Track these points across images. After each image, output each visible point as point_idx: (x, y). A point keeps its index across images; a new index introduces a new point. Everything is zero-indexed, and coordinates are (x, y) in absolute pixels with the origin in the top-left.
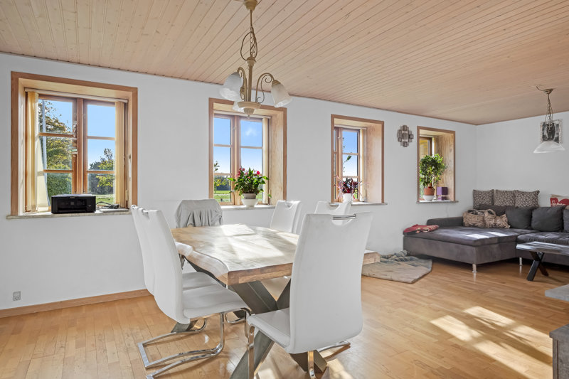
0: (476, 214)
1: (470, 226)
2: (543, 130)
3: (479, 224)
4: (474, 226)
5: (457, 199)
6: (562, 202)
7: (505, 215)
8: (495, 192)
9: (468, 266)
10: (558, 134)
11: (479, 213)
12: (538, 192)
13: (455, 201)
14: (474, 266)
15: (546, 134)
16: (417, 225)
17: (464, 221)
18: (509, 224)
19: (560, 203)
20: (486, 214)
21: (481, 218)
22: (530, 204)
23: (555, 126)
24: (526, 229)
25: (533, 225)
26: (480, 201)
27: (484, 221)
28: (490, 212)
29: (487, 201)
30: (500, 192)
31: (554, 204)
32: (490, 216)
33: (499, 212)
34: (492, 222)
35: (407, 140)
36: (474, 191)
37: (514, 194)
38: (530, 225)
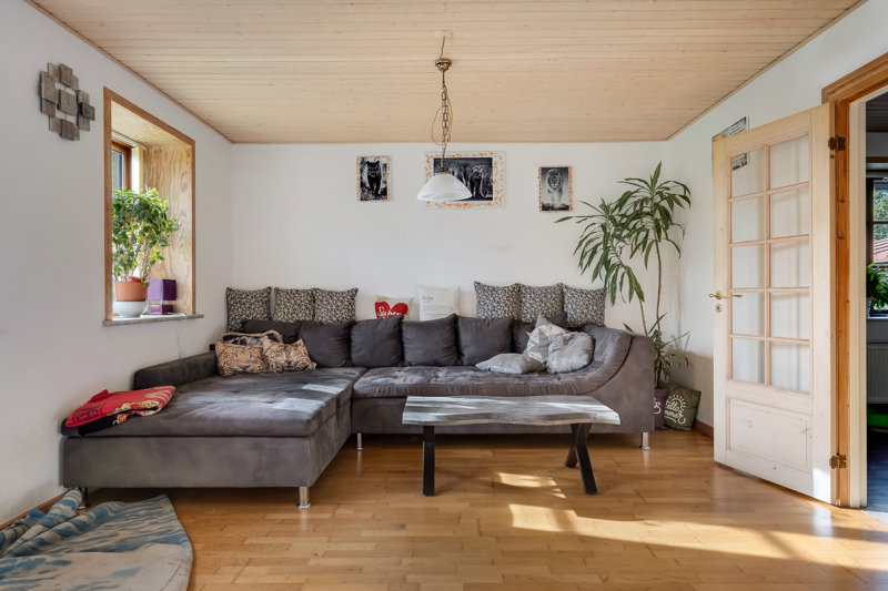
0: (243, 343)
1: (235, 374)
2: (362, 171)
3: (256, 367)
4: (245, 373)
5: (198, 312)
6: (394, 309)
7: (300, 341)
8: (273, 292)
9: (283, 496)
10: (385, 182)
11: (249, 340)
12: (356, 291)
13: (195, 316)
14: (304, 493)
15: (366, 179)
16: (104, 395)
17: (221, 363)
18: (313, 360)
19: (392, 311)
20: (267, 343)
21: (256, 353)
22: (343, 315)
23: (381, 166)
24: (343, 366)
25: (355, 356)
26: (243, 313)
27: (263, 358)
28: (272, 337)
29: (257, 313)
30: (286, 292)
31: (383, 314)
32: (276, 347)
33: (290, 335)
34: (282, 359)
35: (72, 119)
36: (229, 290)
37: (313, 296)
38: (349, 358)
